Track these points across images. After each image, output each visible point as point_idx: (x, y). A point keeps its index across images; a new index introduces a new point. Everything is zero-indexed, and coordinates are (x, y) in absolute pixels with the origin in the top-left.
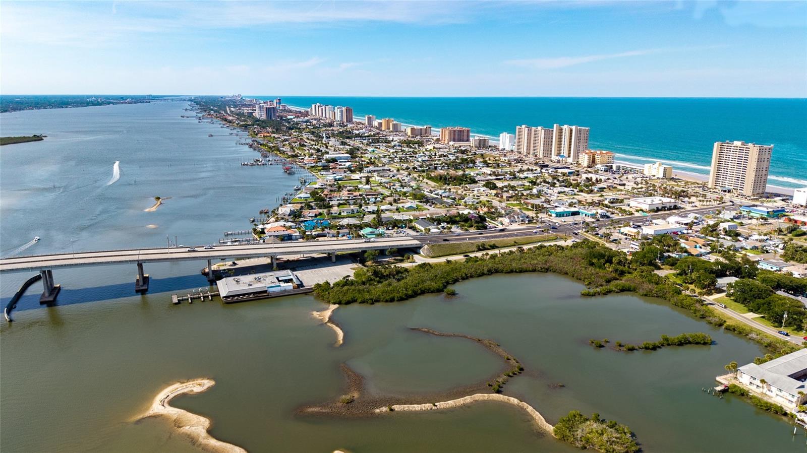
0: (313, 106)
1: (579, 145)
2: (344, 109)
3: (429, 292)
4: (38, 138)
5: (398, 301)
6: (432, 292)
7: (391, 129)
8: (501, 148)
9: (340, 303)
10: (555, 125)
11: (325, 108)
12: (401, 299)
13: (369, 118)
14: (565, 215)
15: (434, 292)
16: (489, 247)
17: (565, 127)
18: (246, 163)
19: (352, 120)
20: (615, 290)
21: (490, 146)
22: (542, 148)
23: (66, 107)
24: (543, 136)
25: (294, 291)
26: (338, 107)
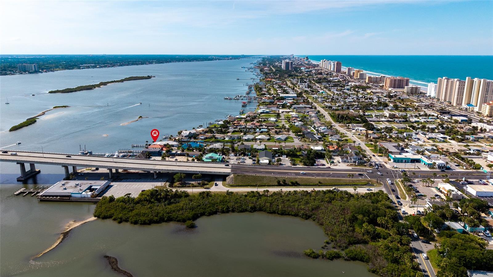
0: (321, 61)
1: (487, 96)
2: (336, 62)
3: (175, 221)
4: (149, 77)
5: (141, 224)
6: (179, 221)
7: (358, 77)
8: (428, 95)
9: (99, 217)
10: (467, 78)
11: (327, 62)
12: (144, 223)
13: (349, 69)
14: (404, 161)
15: (180, 222)
16: (290, 184)
17: (476, 80)
18: (227, 98)
19: (340, 70)
20: (343, 257)
21: (421, 93)
22: (456, 97)
23: (193, 61)
24: (457, 87)
25: (91, 200)
26: (333, 61)
